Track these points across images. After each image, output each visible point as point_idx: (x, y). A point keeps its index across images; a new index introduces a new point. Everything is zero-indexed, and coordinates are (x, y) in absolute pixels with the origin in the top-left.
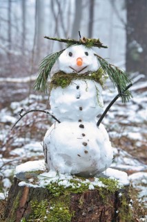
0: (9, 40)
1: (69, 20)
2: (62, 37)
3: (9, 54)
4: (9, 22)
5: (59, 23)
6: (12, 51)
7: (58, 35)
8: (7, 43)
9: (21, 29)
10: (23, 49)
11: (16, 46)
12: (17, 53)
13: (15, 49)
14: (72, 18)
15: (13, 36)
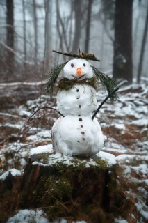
0: (25, 53)
1: (70, 38)
2: (65, 52)
3: (25, 64)
4: (25, 38)
5: (63, 41)
6: (27, 62)
7: (62, 50)
8: (23, 56)
9: (34, 45)
10: (35, 60)
11: (31, 57)
12: (31, 63)
13: (29, 60)
14: (73, 36)
15: (28, 50)
